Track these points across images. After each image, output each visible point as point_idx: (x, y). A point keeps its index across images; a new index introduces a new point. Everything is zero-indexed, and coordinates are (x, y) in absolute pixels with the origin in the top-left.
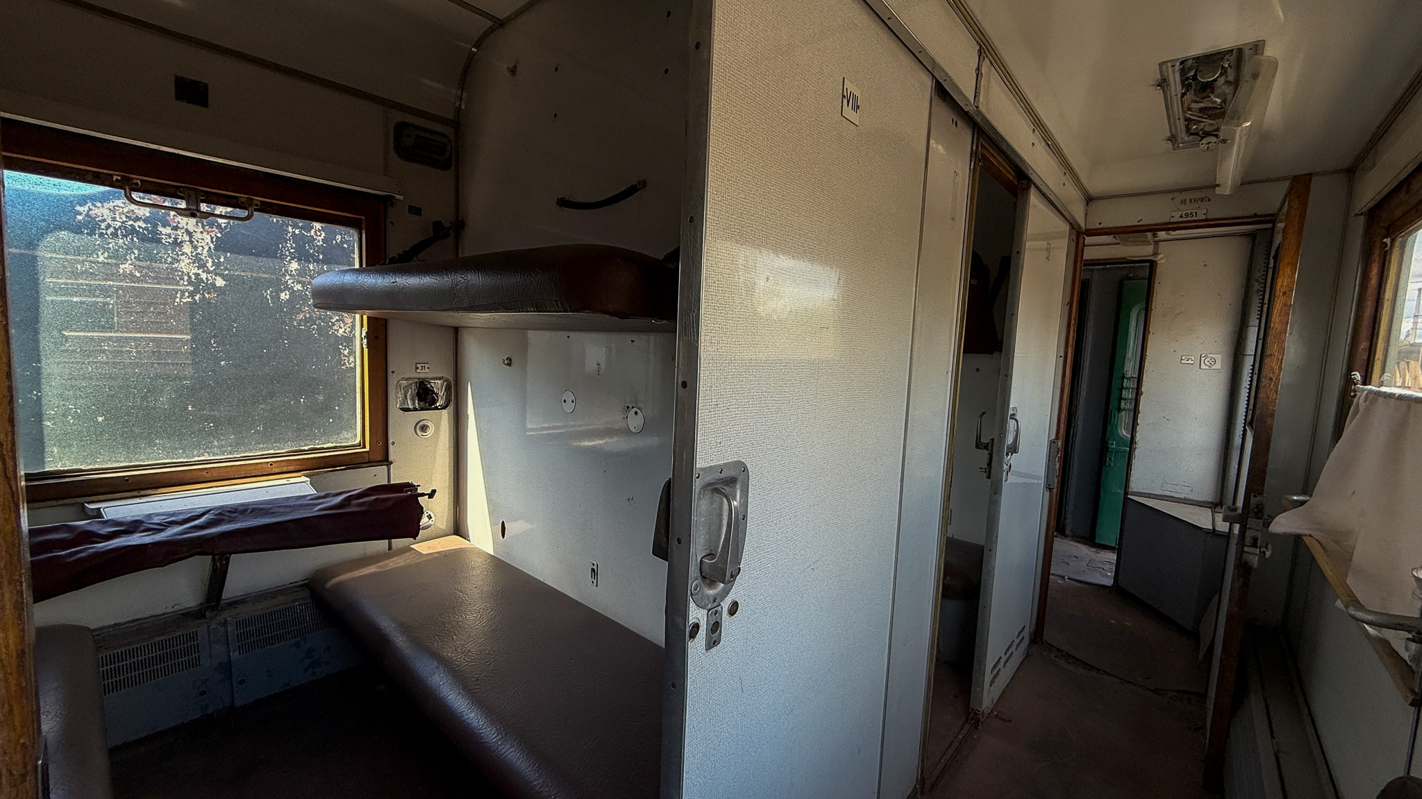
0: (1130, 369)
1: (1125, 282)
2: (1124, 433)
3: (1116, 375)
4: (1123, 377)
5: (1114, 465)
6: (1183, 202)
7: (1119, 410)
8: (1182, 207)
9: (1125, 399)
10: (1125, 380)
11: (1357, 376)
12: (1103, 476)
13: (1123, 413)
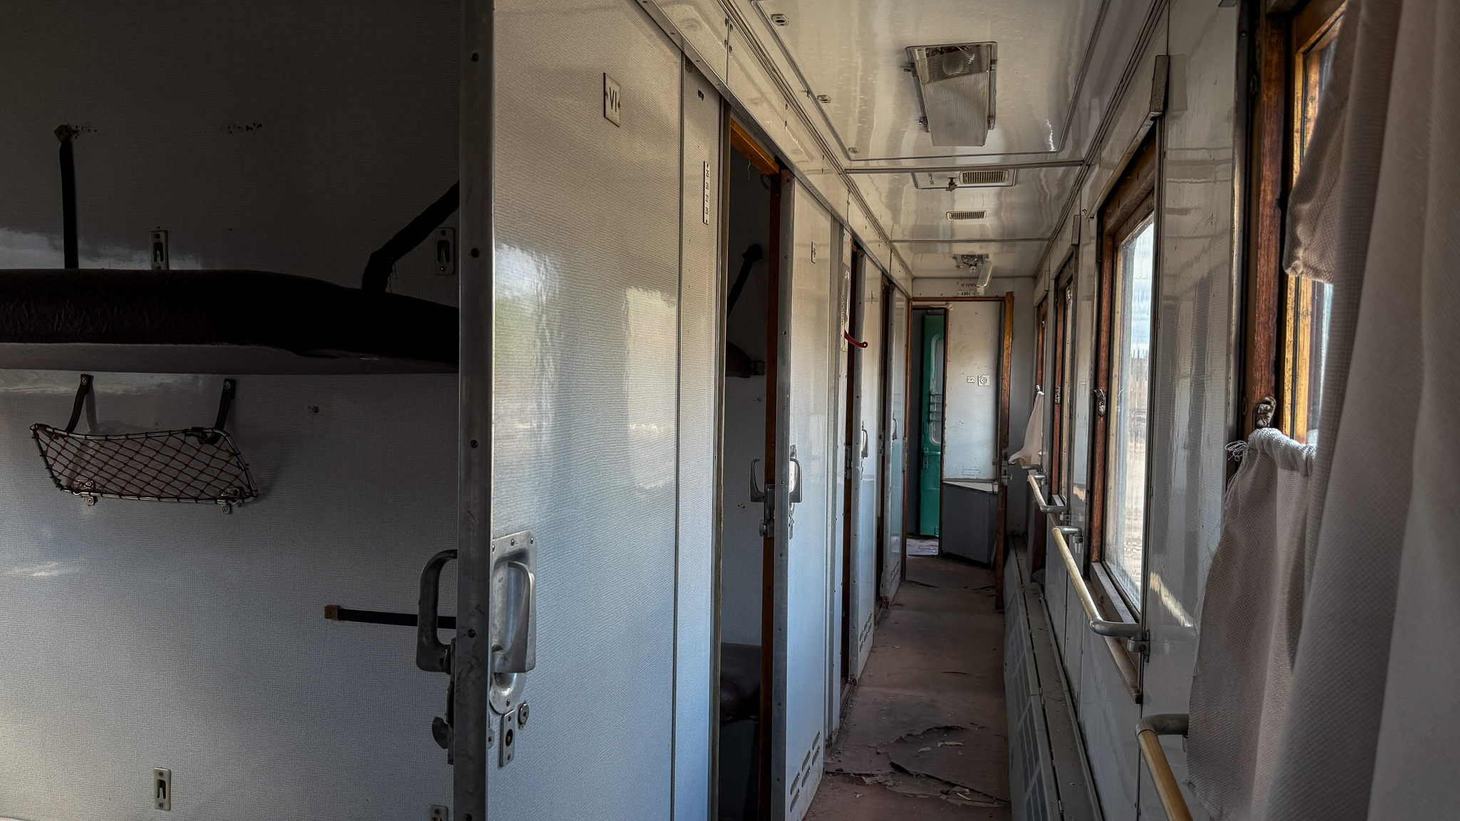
0: (934, 387)
1: (926, 316)
2: (934, 440)
3: (925, 393)
4: (930, 395)
5: (929, 465)
6: (963, 285)
7: (929, 421)
8: (962, 288)
9: (932, 413)
10: (931, 397)
11: (1038, 387)
12: (922, 477)
13: (932, 424)
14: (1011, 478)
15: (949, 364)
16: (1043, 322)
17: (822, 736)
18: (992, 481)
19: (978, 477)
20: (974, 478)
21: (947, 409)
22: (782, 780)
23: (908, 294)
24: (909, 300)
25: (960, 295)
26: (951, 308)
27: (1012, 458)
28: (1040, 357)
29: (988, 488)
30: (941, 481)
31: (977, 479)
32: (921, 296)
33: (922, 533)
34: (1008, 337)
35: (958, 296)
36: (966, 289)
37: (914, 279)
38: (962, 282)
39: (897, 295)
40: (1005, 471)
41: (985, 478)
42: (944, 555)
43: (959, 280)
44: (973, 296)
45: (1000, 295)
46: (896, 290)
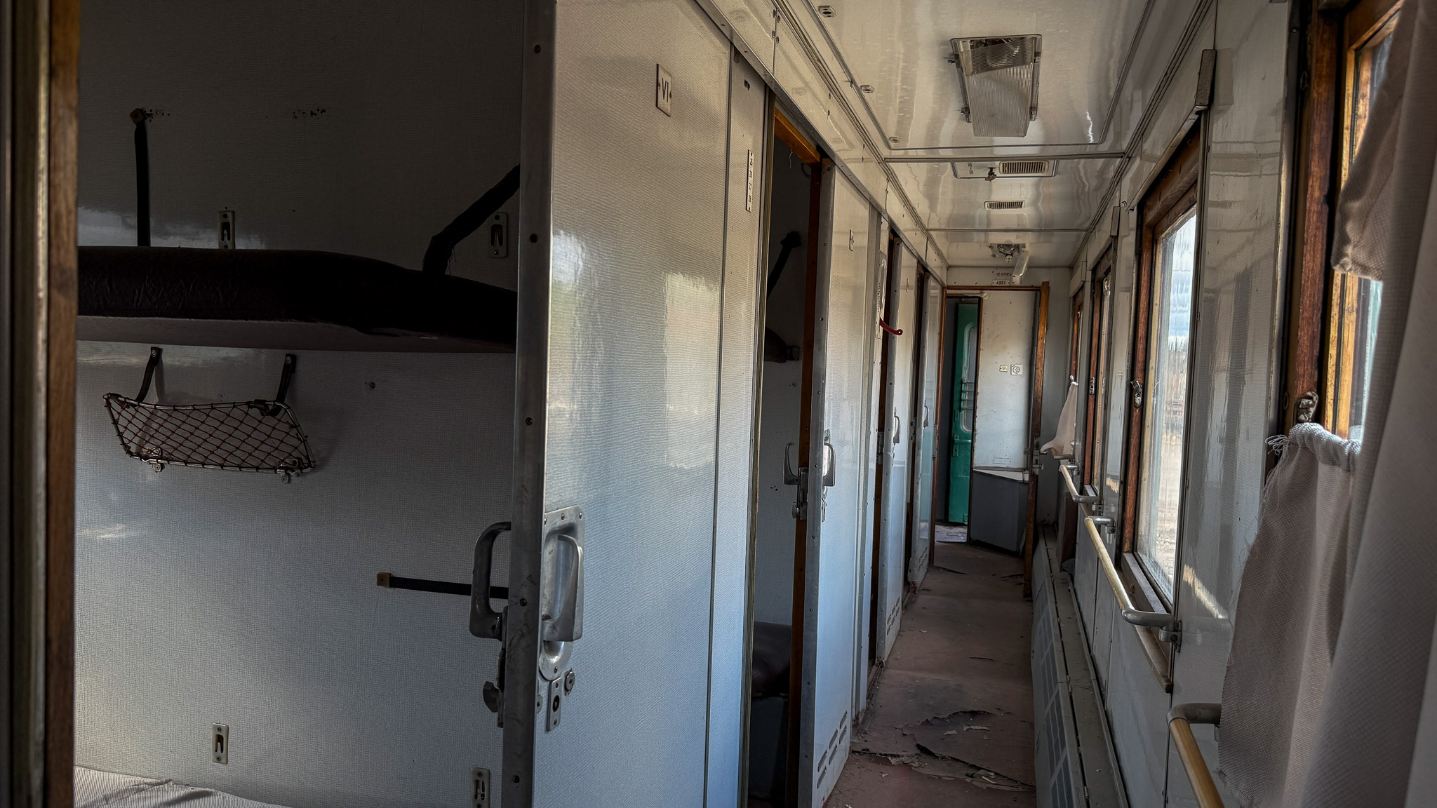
0: (966, 375)
1: (960, 305)
2: (964, 428)
3: (957, 380)
4: (962, 383)
5: (959, 453)
6: (998, 274)
7: (960, 409)
8: (998, 277)
9: (964, 401)
10: (963, 385)
11: (1072, 377)
12: (952, 464)
13: (963, 412)
14: (1043, 467)
15: (981, 353)
16: (1079, 313)
17: (849, 716)
18: (1022, 470)
19: (1008, 466)
20: (1005, 466)
21: (979, 397)
22: (810, 757)
23: (942, 282)
24: (944, 288)
25: (995, 284)
26: (986, 297)
27: (1044, 447)
28: (1074, 347)
29: (1018, 476)
30: (971, 469)
31: (1007, 468)
32: (956, 284)
33: (951, 520)
34: (1042, 327)
35: (993, 285)
36: (1001, 278)
37: (949, 267)
38: (999, 271)
39: (932, 283)
40: (1037, 460)
41: (1015, 467)
42: (971, 542)
43: (992, 270)
44: (1008, 285)
45: (1035, 284)
46: (931, 278)
